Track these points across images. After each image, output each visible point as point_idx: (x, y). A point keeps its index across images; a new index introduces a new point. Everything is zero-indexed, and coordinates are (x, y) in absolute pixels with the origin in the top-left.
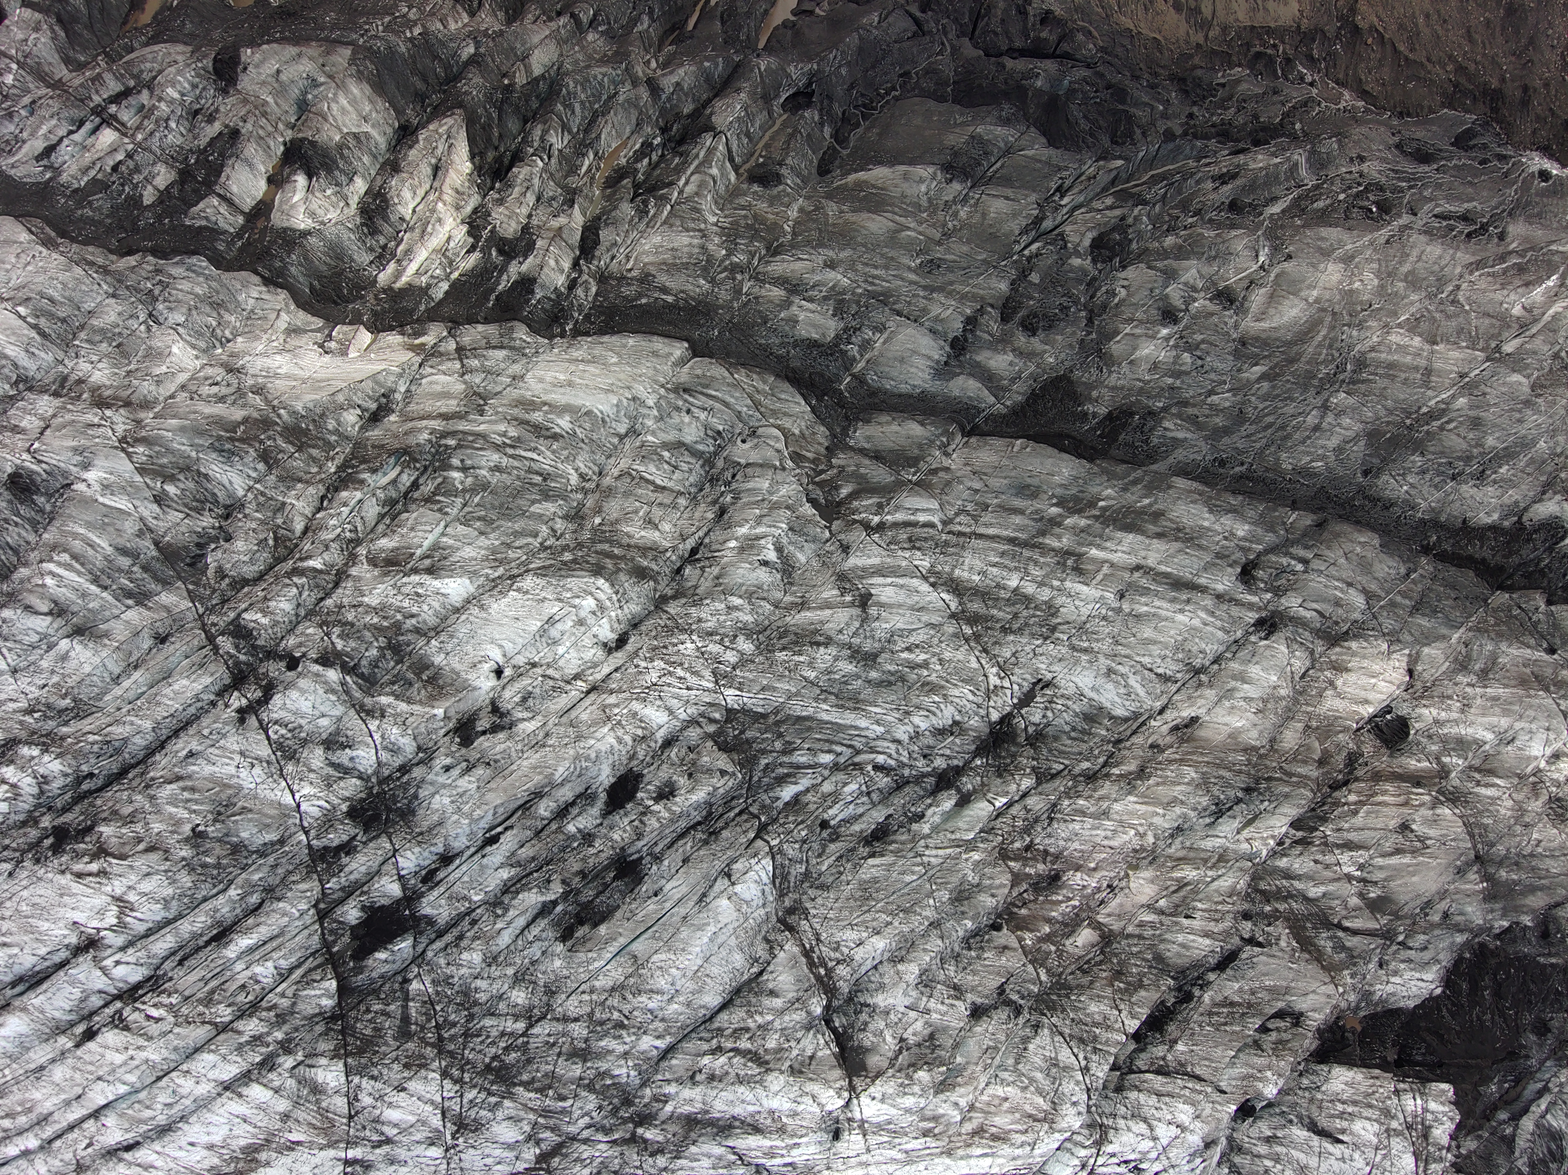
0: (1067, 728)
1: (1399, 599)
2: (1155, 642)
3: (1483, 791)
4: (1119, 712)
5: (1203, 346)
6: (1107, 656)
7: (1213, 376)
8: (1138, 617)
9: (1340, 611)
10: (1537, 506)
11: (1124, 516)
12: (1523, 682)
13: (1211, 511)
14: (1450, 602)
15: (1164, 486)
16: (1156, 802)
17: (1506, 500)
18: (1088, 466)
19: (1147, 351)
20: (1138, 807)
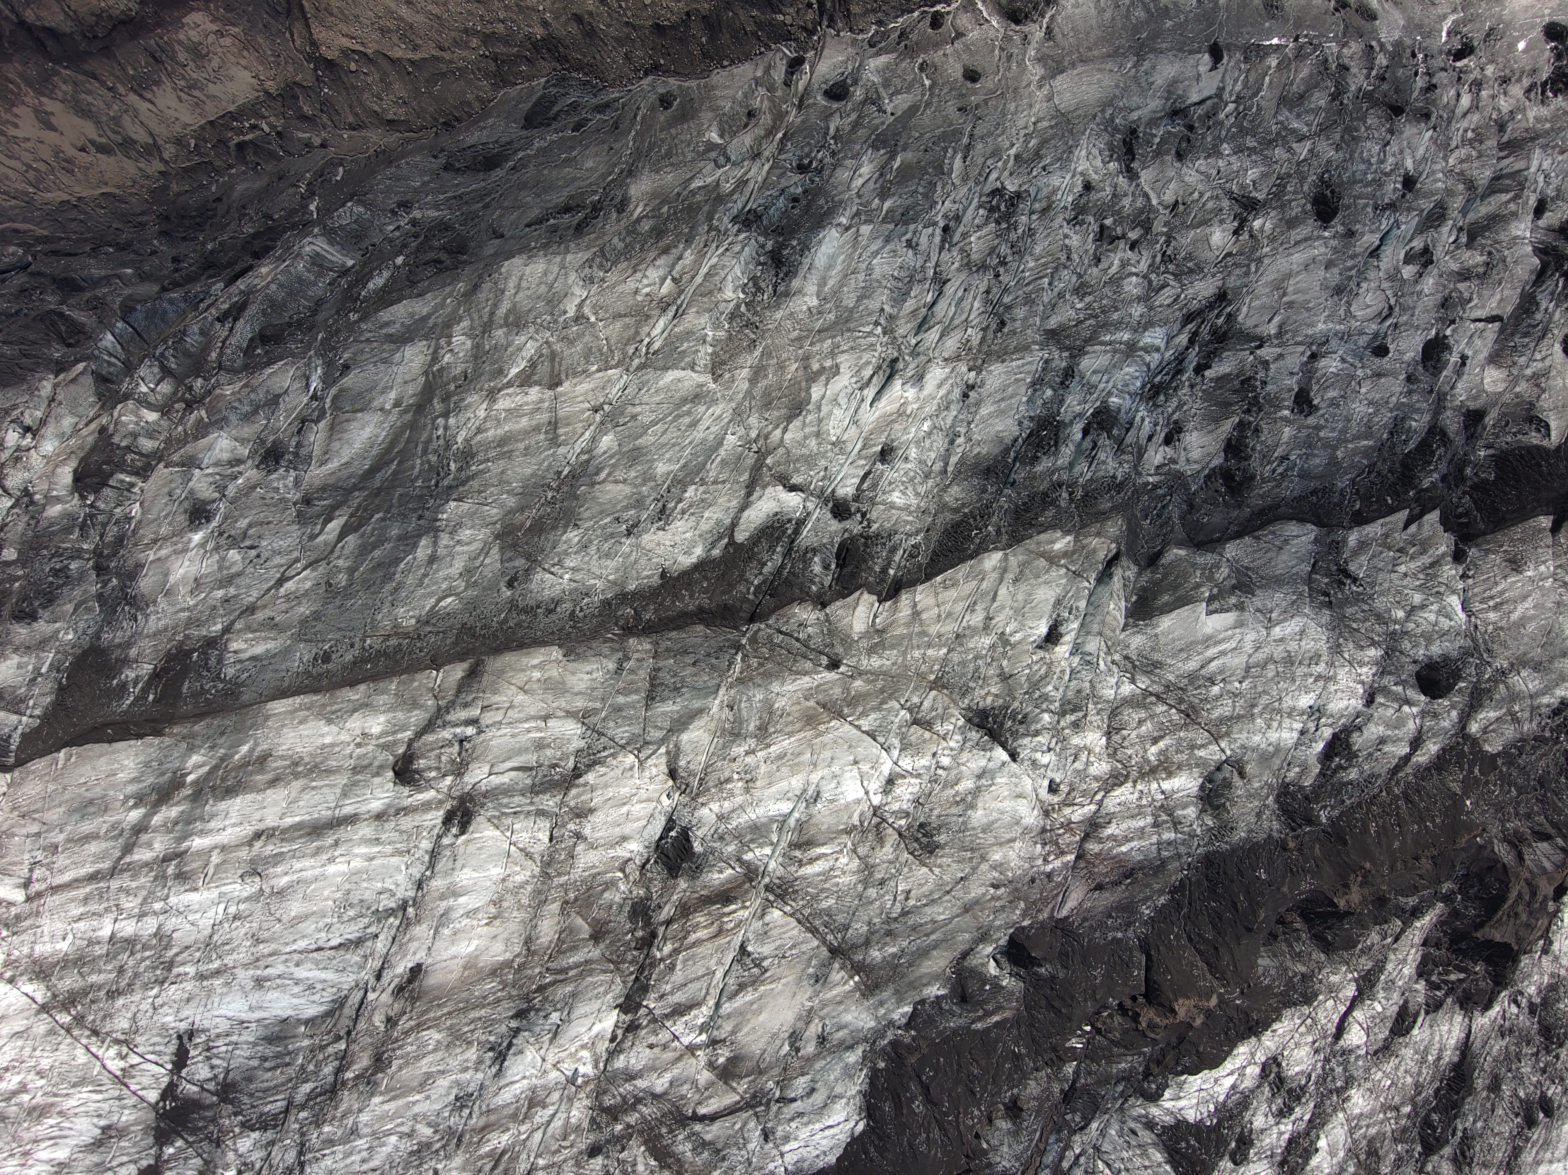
0: (255, 1063)
1: (621, 699)
2: (307, 916)
3: (809, 870)
4: (312, 1011)
5: (251, 532)
6: (246, 966)
7: (278, 560)
8: (281, 894)
9: (549, 752)
10: (746, 514)
11: (223, 780)
12: (810, 720)
13: (330, 721)
14: (690, 670)
15: (260, 720)
16: (407, 1091)
17: (704, 526)
18: (157, 741)
19: (181, 571)
20: (386, 1107)
